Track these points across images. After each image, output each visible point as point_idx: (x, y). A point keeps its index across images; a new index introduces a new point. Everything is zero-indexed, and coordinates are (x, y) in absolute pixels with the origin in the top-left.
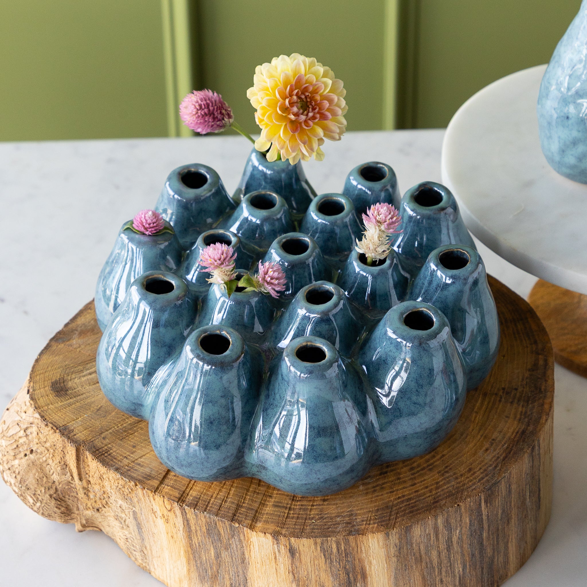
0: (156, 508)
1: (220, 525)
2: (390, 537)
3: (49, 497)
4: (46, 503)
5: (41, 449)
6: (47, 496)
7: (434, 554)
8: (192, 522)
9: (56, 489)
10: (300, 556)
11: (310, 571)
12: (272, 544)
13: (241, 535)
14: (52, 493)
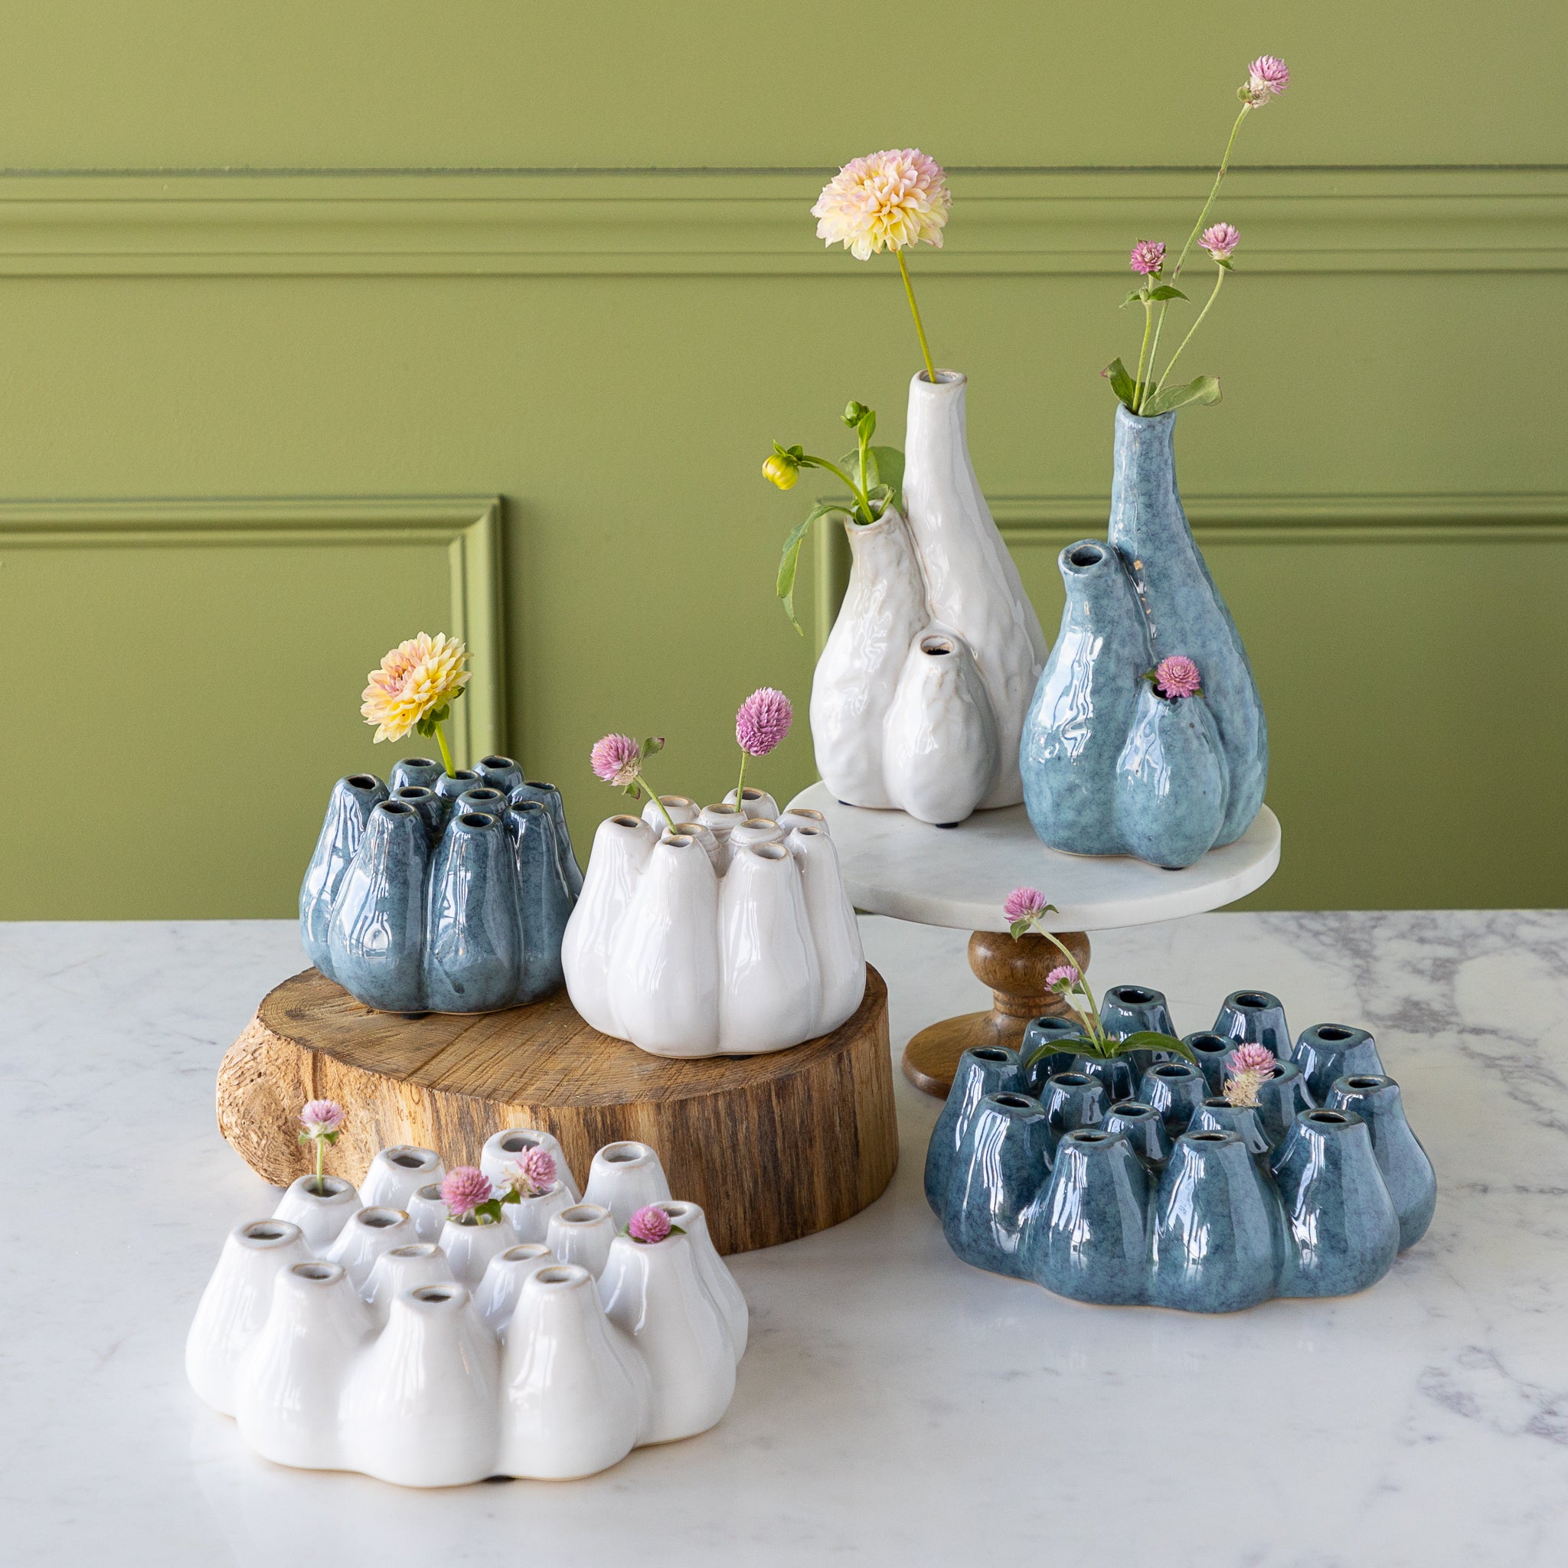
0: (402, 1104)
1: (473, 1105)
2: (662, 1111)
3: (277, 1129)
4: (273, 1138)
5: (272, 1068)
6: (275, 1127)
7: (716, 1150)
8: (442, 1112)
9: (286, 1118)
10: (561, 1133)
11: (572, 1156)
12: (530, 1120)
13: (497, 1116)
14: (280, 1124)
